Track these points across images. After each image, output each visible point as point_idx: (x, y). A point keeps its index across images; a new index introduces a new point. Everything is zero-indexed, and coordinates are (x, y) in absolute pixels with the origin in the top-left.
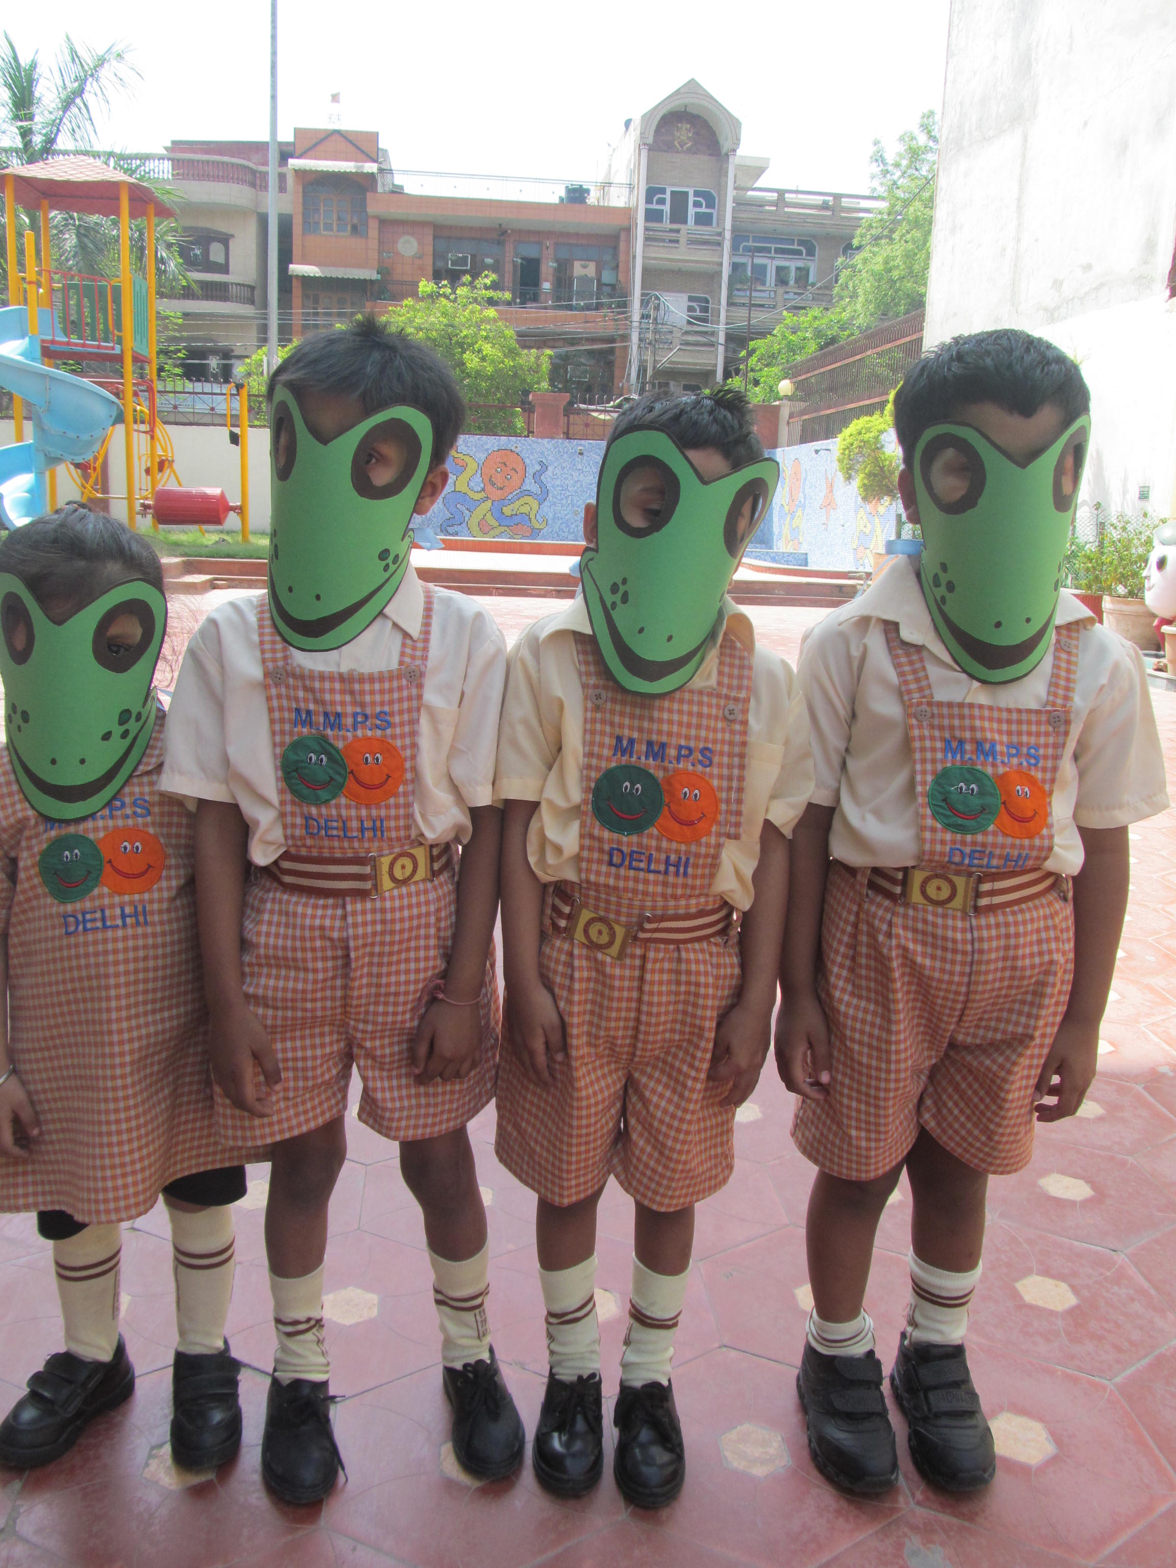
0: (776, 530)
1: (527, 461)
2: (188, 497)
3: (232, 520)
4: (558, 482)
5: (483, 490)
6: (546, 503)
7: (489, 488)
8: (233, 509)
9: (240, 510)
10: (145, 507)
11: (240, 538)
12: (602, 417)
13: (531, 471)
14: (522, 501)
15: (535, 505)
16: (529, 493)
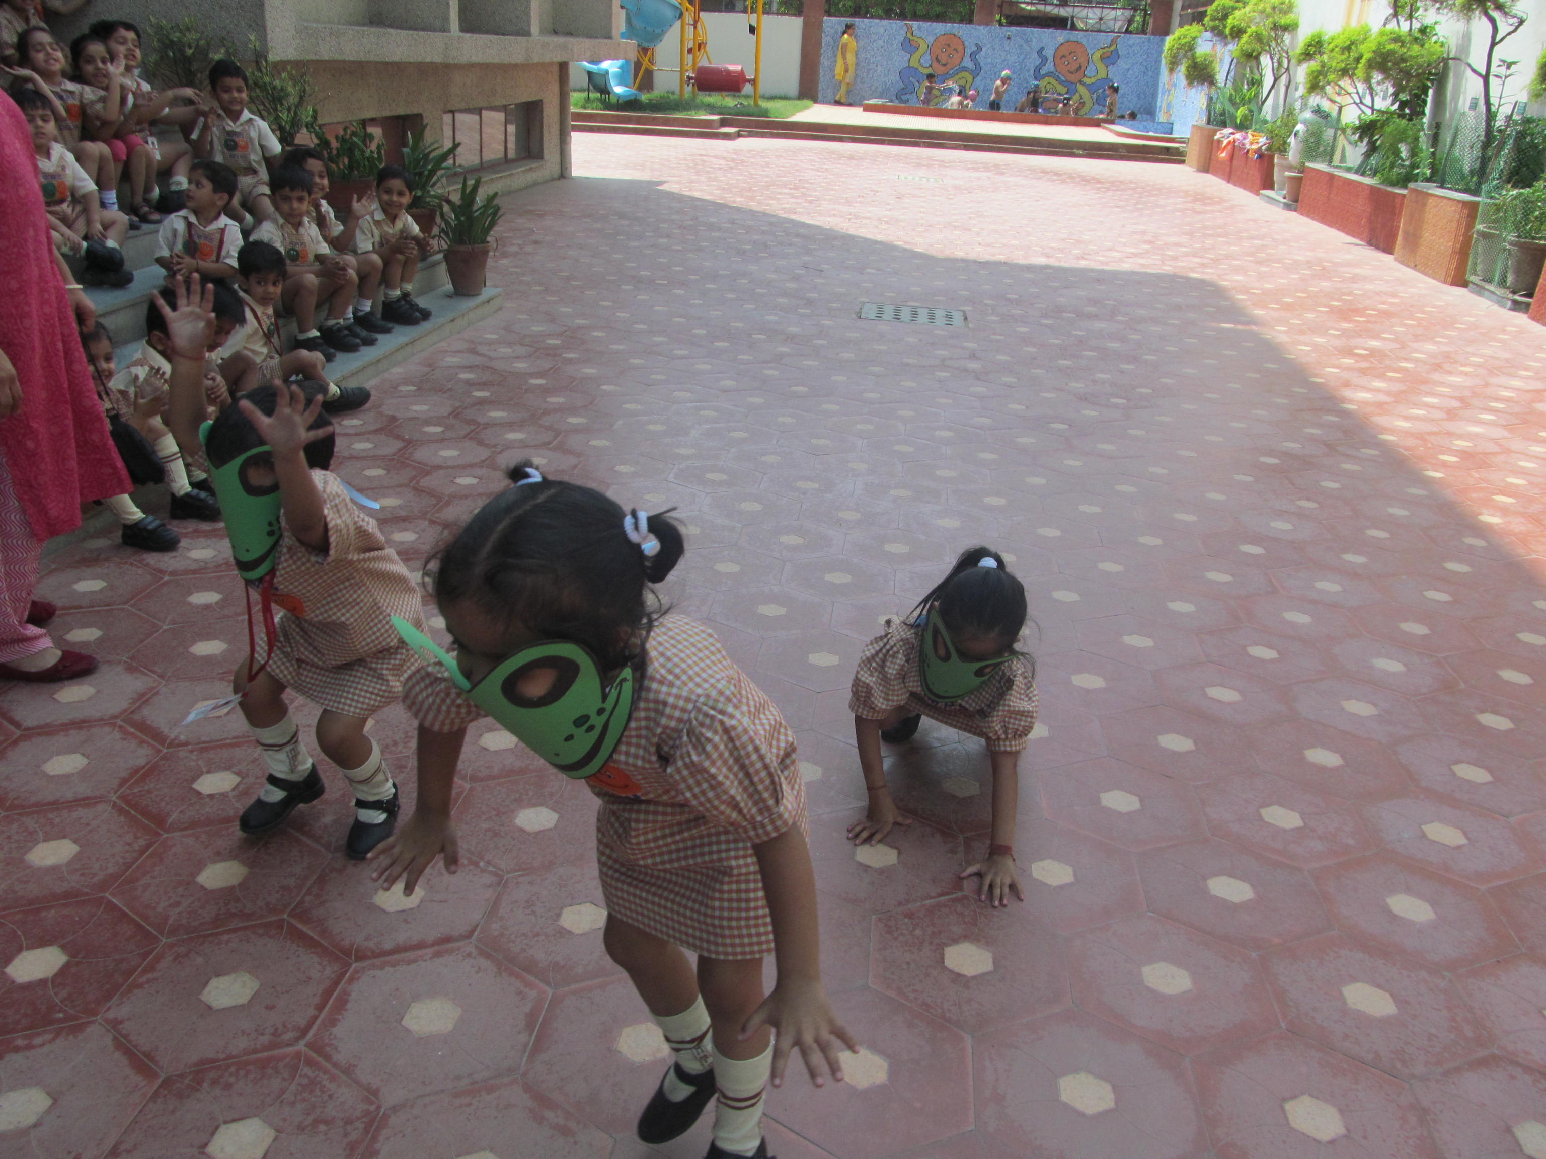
0: (1159, 104)
1: (966, 43)
2: (718, 72)
3: (748, 88)
4: (989, 61)
5: (931, 66)
6: (979, 78)
7: (935, 65)
8: (749, 81)
9: (753, 82)
10: (690, 78)
11: (752, 103)
12: (1029, 8)
13: (968, 52)
14: (960, 75)
15: (970, 79)
16: (965, 69)
